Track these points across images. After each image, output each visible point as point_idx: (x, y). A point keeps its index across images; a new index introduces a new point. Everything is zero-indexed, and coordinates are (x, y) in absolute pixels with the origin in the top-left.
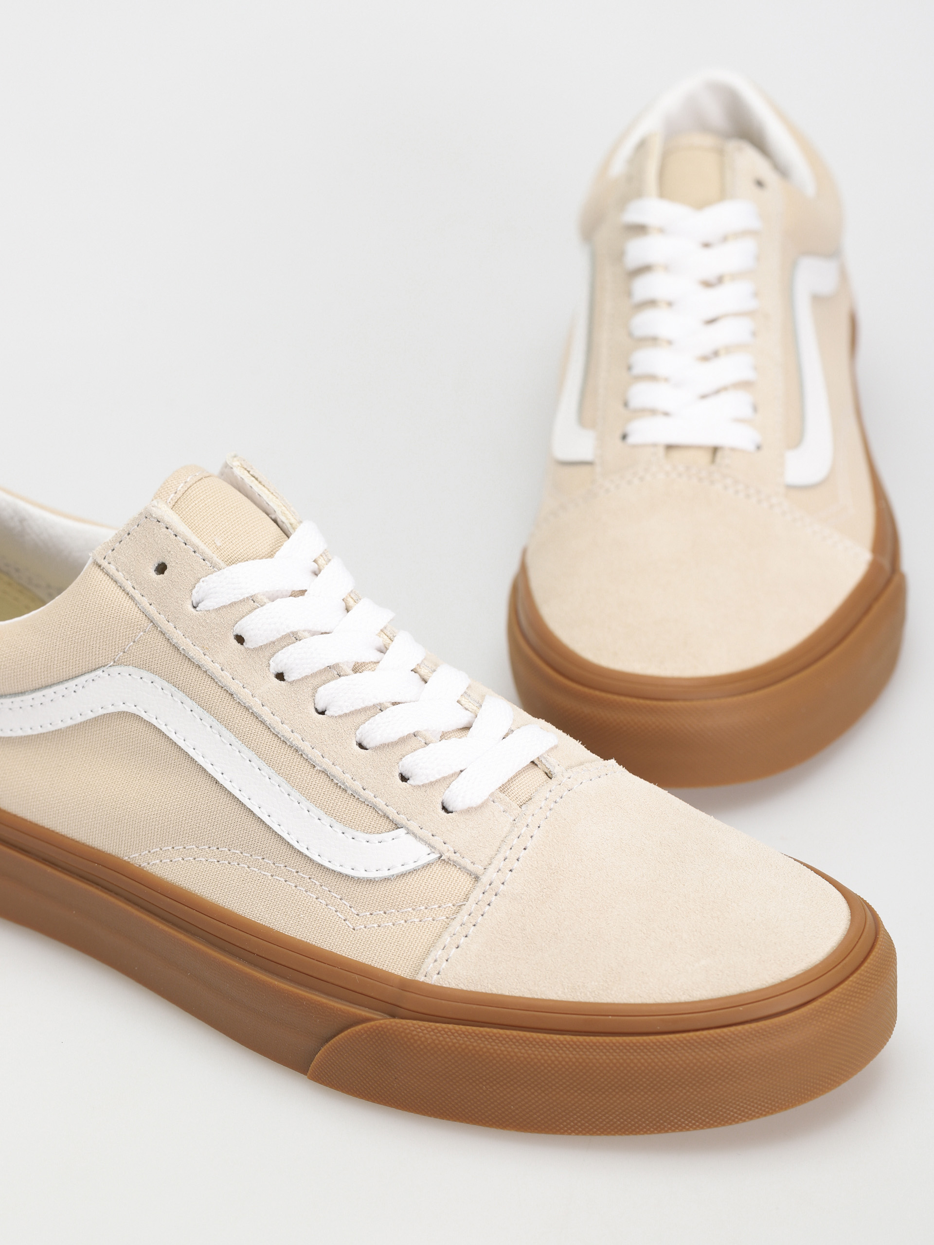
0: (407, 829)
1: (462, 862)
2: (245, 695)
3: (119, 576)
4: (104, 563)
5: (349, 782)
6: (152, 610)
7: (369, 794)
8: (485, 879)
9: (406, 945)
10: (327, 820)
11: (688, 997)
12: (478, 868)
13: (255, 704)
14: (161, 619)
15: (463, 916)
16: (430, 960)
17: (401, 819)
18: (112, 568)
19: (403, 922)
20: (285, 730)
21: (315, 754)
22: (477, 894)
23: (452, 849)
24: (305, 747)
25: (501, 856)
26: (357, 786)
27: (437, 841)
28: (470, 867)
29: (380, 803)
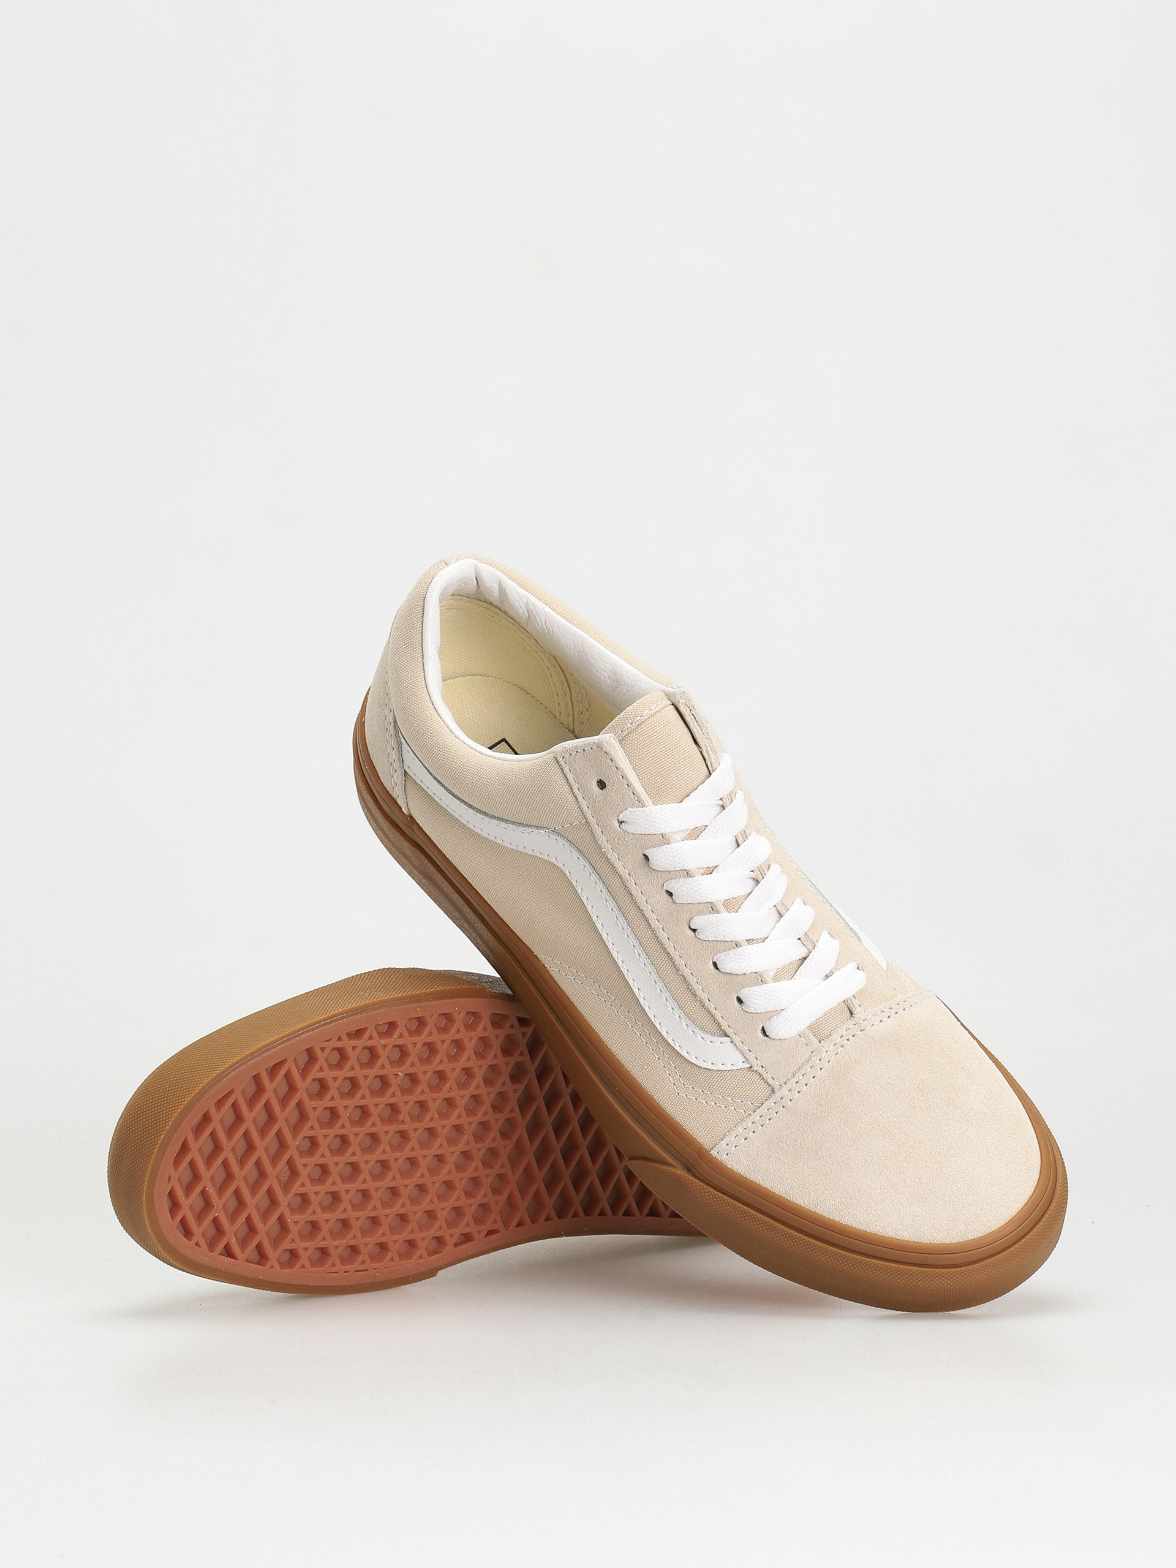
0: (731, 1038)
1: (764, 1074)
2: (641, 900)
3: (570, 776)
4: (562, 762)
5: (700, 993)
6: (588, 813)
7: (711, 1006)
8: (778, 1094)
9: (711, 1122)
10: (677, 1012)
11: (894, 1234)
12: (776, 1084)
13: (647, 909)
14: (593, 821)
15: (756, 1117)
16: (724, 1143)
17: (729, 1031)
18: (566, 769)
19: (713, 1103)
20: (663, 936)
21: (680, 962)
22: (770, 1103)
23: (760, 1065)
24: (675, 955)
25: (794, 1080)
26: (704, 997)
27: (751, 1057)
28: (770, 1081)
29: (718, 1015)
